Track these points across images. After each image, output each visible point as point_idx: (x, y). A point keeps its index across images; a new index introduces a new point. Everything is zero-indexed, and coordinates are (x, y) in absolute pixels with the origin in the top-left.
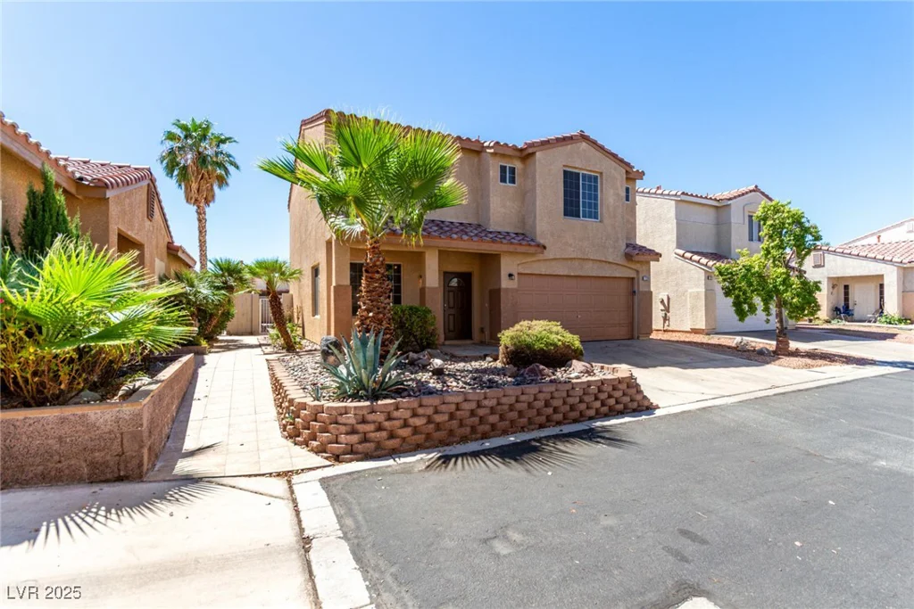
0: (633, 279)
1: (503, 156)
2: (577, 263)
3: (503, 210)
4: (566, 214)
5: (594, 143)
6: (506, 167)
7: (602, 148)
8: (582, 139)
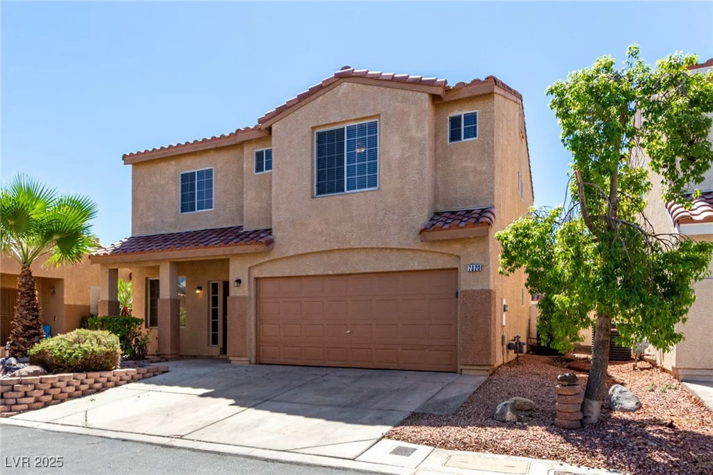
0: (455, 269)
1: (258, 140)
2: (337, 256)
3: (258, 205)
4: (321, 190)
5: (363, 78)
6: (263, 152)
7: (377, 80)
8: (342, 80)
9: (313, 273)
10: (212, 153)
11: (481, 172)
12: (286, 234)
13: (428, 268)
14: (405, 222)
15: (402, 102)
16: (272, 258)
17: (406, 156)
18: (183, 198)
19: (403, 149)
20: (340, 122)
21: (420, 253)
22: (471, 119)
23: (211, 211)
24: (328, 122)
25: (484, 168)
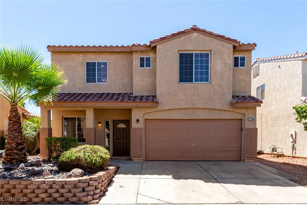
0: (241, 120)
1: (142, 52)
2: (190, 111)
3: (141, 83)
4: (181, 80)
5: (204, 32)
6: (144, 58)
7: (210, 34)
8: (194, 31)
9: (177, 118)
10: (107, 54)
11: (246, 81)
12: (165, 98)
13: (230, 118)
14: (222, 98)
15: (222, 46)
16: (157, 110)
17: (223, 70)
18: (88, 75)
19: (222, 67)
20: (192, 50)
21: (228, 112)
22: (243, 59)
23: (107, 84)
24: (187, 49)
25: (248, 80)
